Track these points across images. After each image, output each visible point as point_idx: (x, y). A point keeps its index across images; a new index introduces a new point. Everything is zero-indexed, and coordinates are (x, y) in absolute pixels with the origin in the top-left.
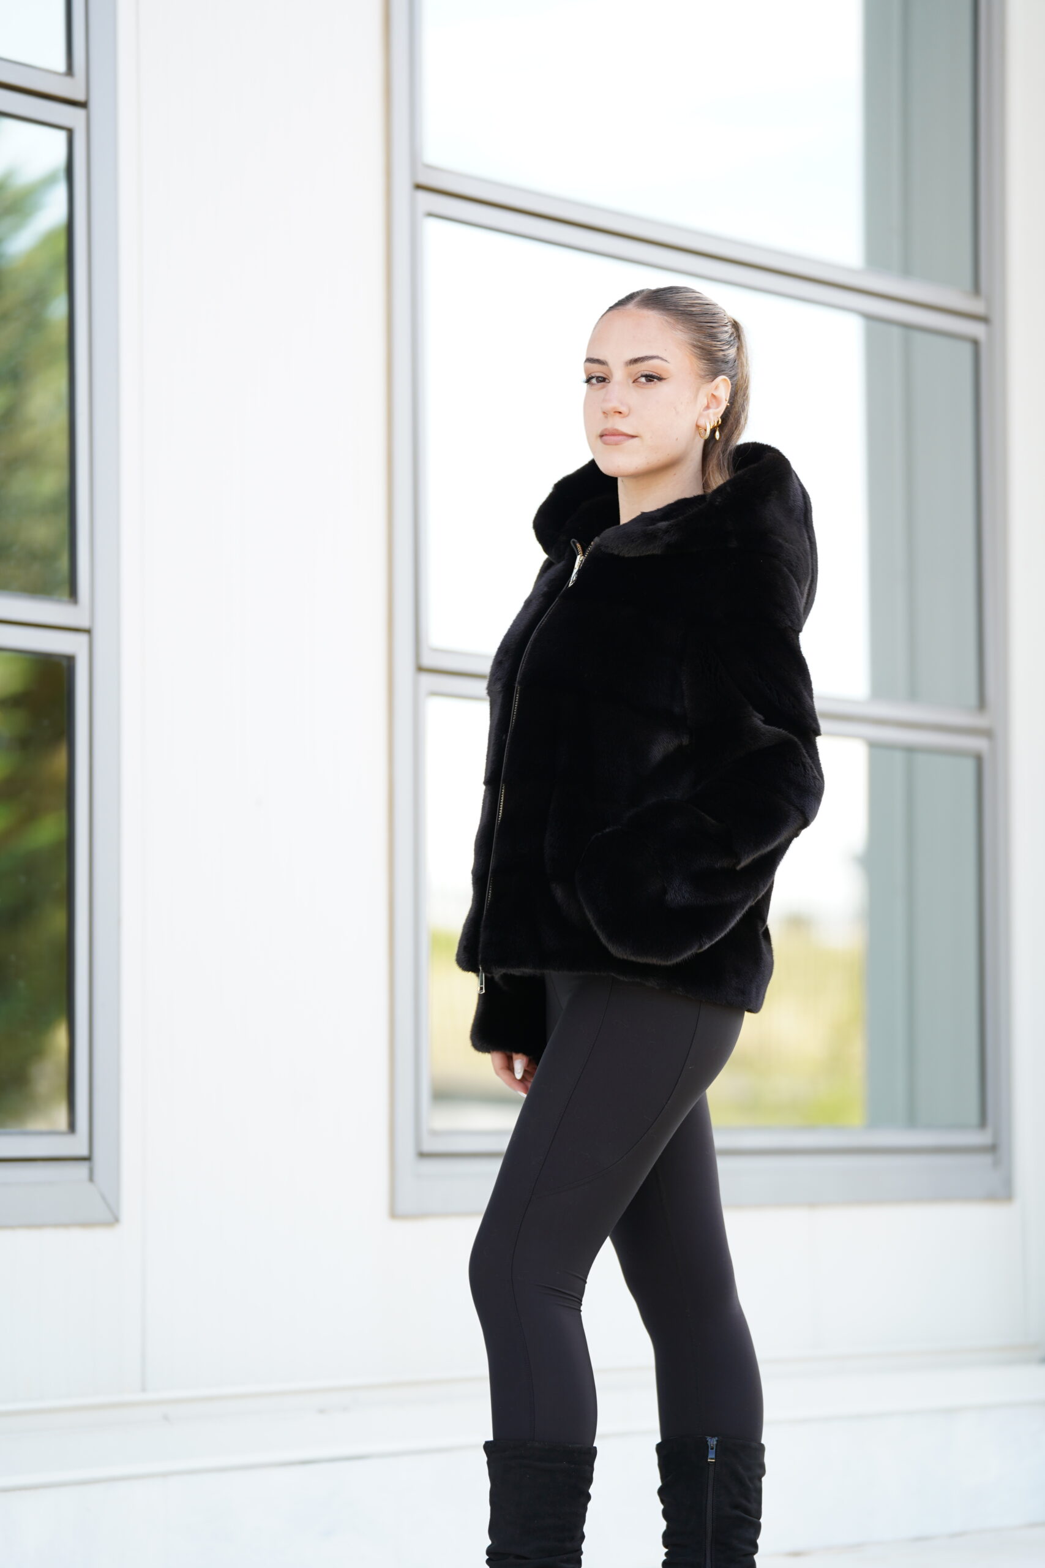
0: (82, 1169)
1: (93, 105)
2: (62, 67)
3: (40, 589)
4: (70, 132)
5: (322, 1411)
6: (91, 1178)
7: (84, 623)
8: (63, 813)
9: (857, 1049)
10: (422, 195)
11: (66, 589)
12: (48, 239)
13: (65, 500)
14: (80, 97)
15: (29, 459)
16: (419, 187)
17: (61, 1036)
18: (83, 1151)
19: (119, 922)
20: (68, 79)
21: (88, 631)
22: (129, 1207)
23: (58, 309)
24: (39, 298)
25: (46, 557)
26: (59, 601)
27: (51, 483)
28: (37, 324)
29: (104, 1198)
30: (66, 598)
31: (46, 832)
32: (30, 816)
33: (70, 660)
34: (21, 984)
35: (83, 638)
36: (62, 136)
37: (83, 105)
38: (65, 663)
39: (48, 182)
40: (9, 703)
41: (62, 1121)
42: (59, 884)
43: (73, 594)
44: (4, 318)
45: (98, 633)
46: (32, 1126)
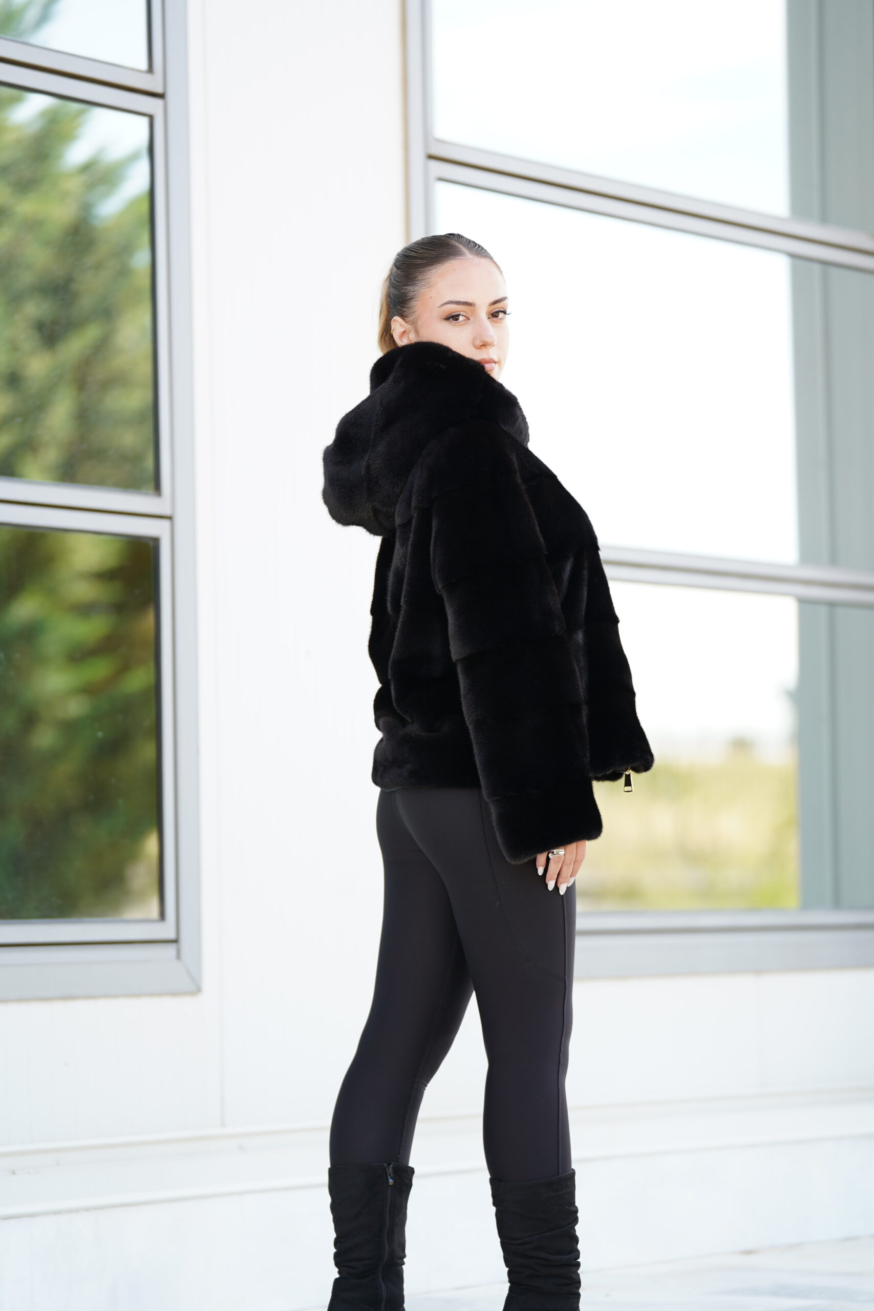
0: (171, 950)
1: (170, 96)
2: (144, 66)
3: (131, 484)
4: (151, 118)
6: (178, 956)
7: (166, 511)
8: (152, 664)
9: (792, 847)
10: (434, 164)
11: (152, 484)
12: (133, 203)
13: (150, 412)
14: (159, 89)
15: (118, 380)
16: (431, 157)
17: (151, 844)
18: (172, 935)
19: (198, 752)
20: (149, 76)
21: (170, 518)
22: (208, 980)
23: (141, 259)
24: (126, 250)
25: (135, 459)
26: (146, 494)
27: (136, 399)
28: (124, 272)
29: (188, 972)
30: (152, 491)
31: (137, 680)
32: (124, 668)
33: (156, 541)
34: (121, 802)
35: (166, 524)
36: (145, 121)
37: (161, 96)
38: (151, 543)
39: (133, 158)
40: (106, 576)
41: (154, 911)
42: (149, 722)
43: (158, 488)
44: (98, 267)
45: (178, 520)
46: (130, 915)
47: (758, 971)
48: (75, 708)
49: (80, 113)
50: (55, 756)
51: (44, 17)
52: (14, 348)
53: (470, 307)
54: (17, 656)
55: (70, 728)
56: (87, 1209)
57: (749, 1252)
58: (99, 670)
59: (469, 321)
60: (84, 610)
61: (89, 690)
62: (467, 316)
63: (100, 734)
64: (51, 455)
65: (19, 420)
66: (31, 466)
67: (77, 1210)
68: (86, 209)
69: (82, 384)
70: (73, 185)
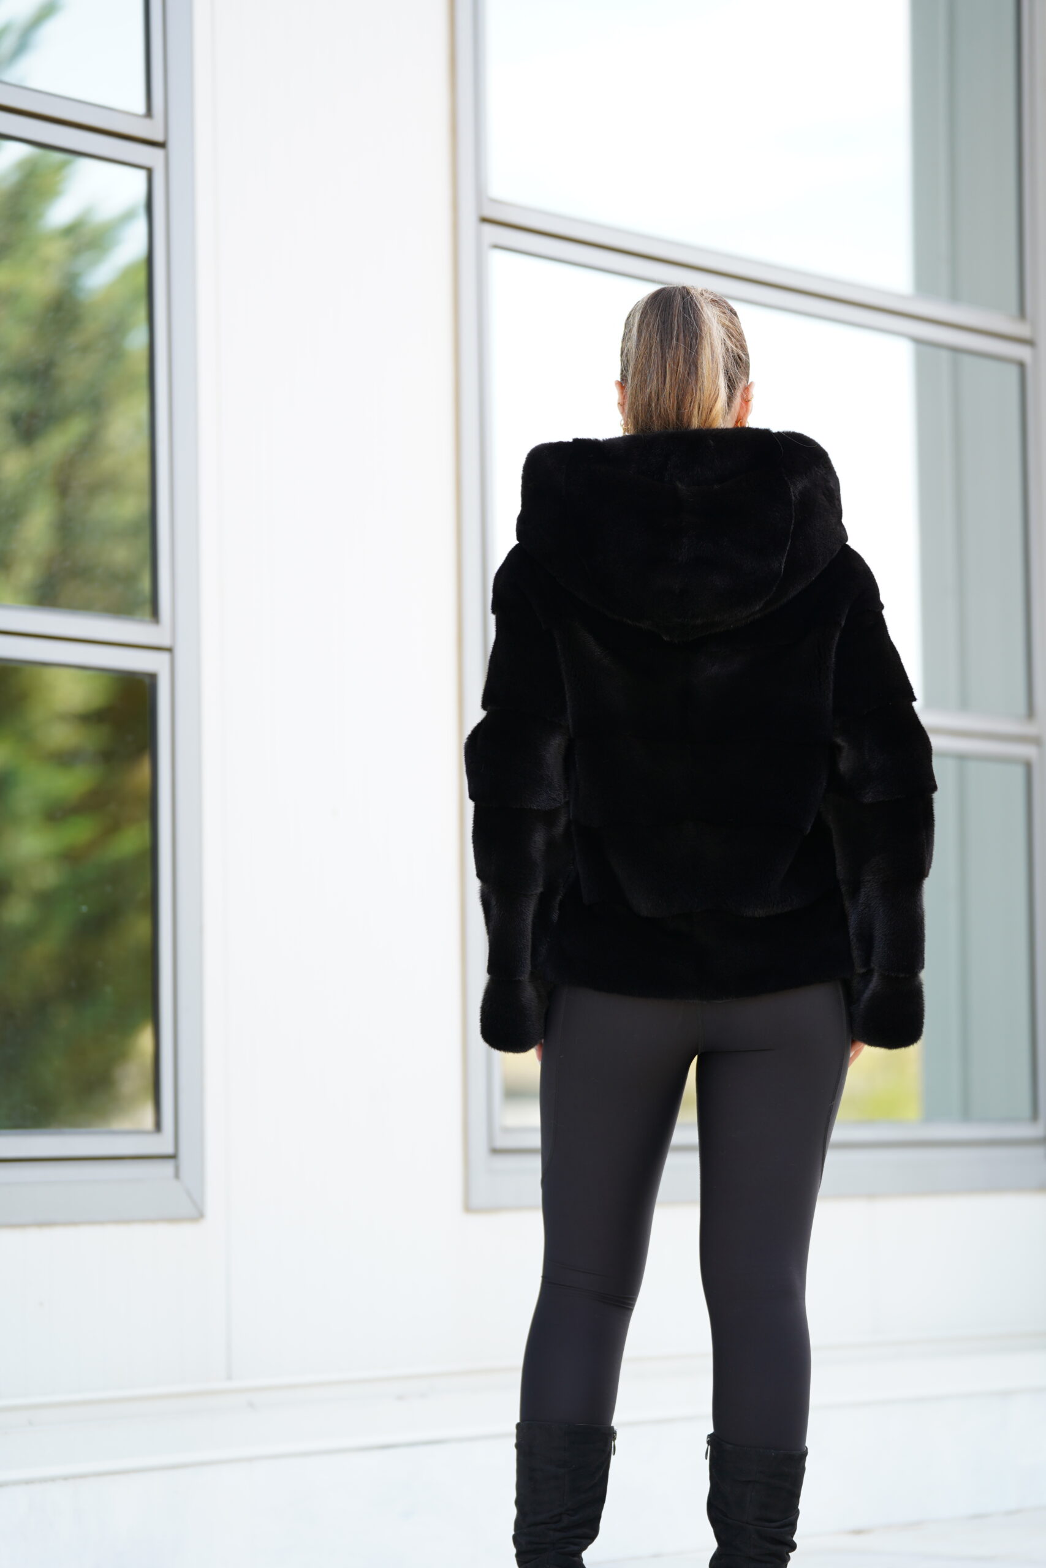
0: (168, 1168)
1: (172, 145)
2: (141, 109)
3: (122, 609)
4: (150, 172)
5: (400, 1398)
6: (177, 1175)
7: (166, 642)
8: (147, 825)
10: (488, 228)
11: (148, 609)
12: (127, 273)
13: (147, 523)
14: (159, 137)
15: (108, 484)
16: (485, 220)
17: (145, 1040)
18: (169, 1149)
20: (147, 121)
21: (169, 650)
22: (213, 1203)
23: (137, 340)
24: (117, 330)
25: (128, 578)
26: (142, 621)
27: (130, 507)
28: (115, 354)
29: (188, 1192)
30: (148, 618)
31: (129, 842)
32: (113, 828)
33: (152, 678)
34: (108, 989)
35: (164, 657)
36: (142, 175)
37: (161, 145)
38: (147, 681)
39: (127, 217)
40: (91, 718)
41: (149, 1121)
42: (143, 893)
43: (155, 614)
44: (85, 349)
45: (179, 652)
46: (119, 1124)
47: (871, 1196)
48: (48, 877)
49: (63, 165)
50: (29, 933)
55: (46, 900)
56: (66, 1478)
57: (858, 1532)
58: (80, 832)
60: (64, 759)
61: (70, 857)
63: (84, 909)
64: (27, 573)
66: (3, 587)
67: (53, 1479)
68: (72, 280)
69: (63, 488)
70: (54, 250)
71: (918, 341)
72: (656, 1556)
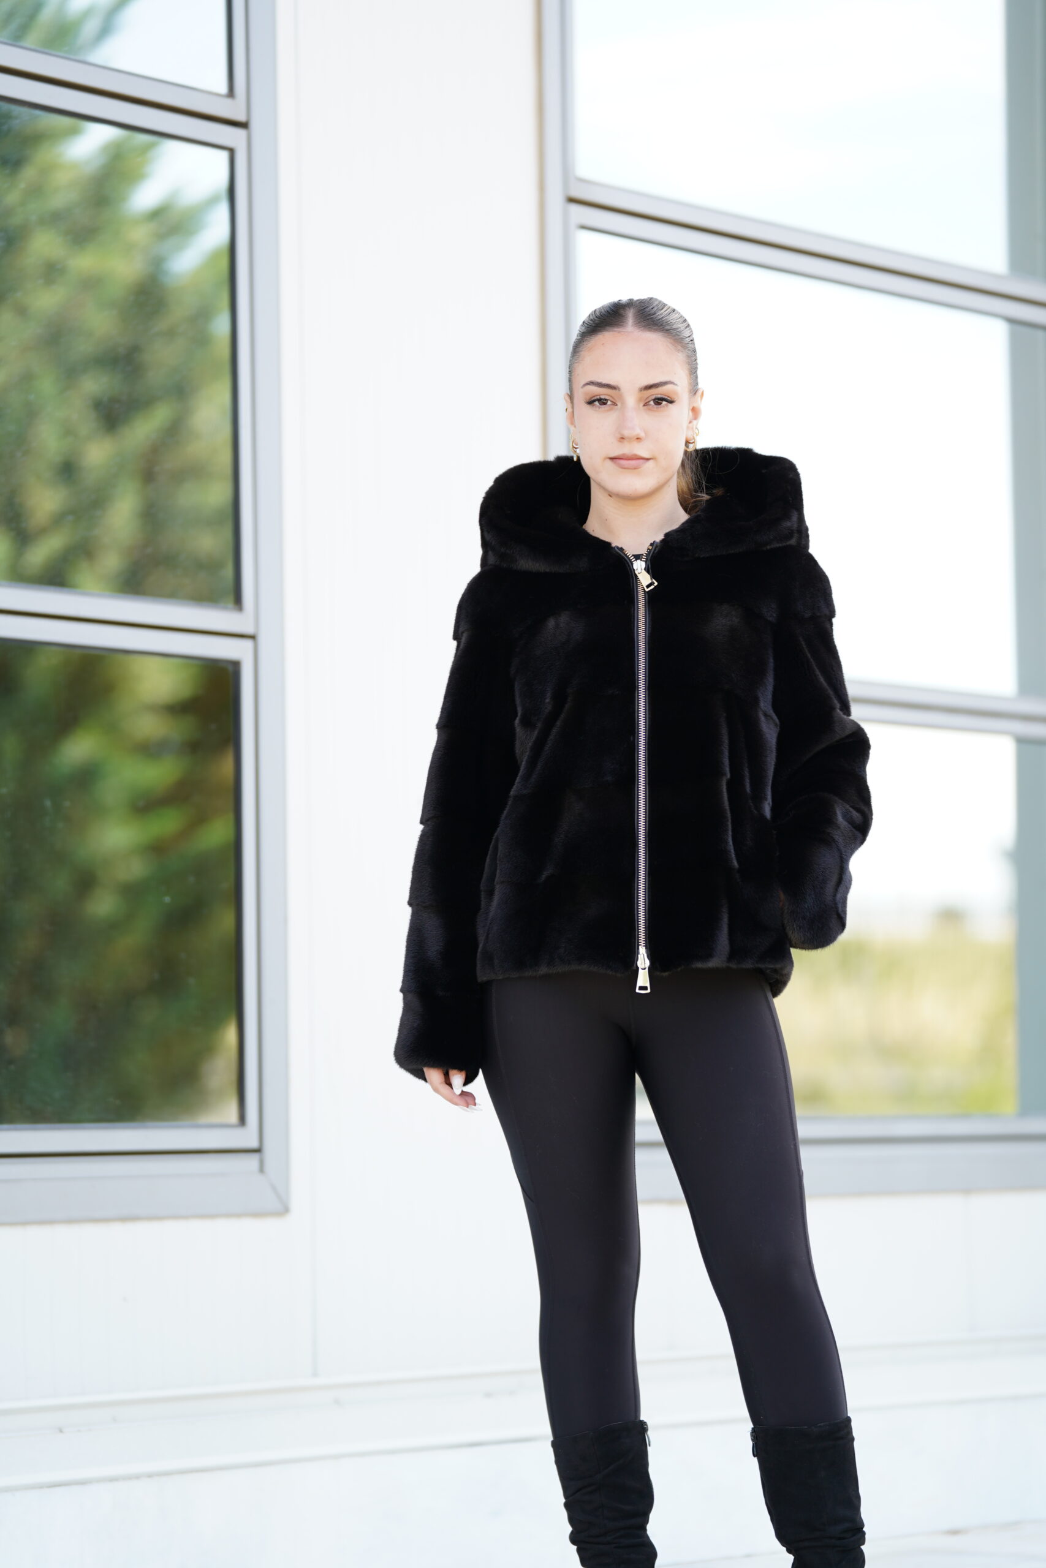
0: (252, 1161)
1: (254, 125)
2: (223, 89)
3: (206, 597)
4: (232, 152)
5: (488, 1395)
6: (262, 1170)
7: (249, 630)
8: (231, 816)
9: (1009, 1040)
10: (575, 209)
11: (231, 598)
12: (214, 256)
13: (230, 511)
14: (241, 117)
15: (196, 472)
16: (572, 200)
17: (230, 1035)
18: (254, 1144)
19: (285, 920)
20: (229, 101)
21: (252, 637)
22: (298, 1198)
23: (221, 326)
24: (203, 315)
25: (210, 566)
26: (225, 608)
27: (216, 495)
28: (202, 340)
29: (274, 1188)
30: (231, 605)
31: (215, 834)
32: (199, 820)
33: (236, 665)
34: (192, 981)
35: (248, 644)
36: (224, 155)
37: (244, 125)
38: (230, 668)
39: (212, 201)
40: (179, 709)
41: (233, 1116)
42: (227, 885)
43: (238, 600)
44: (170, 334)
45: (262, 639)
46: (204, 1120)
47: (967, 1191)
48: (136, 869)
49: (149, 147)
50: (114, 926)
51: (106, 30)
52: (68, 431)
53: (614, 391)
54: (67, 804)
55: (133, 892)
56: (150, 1476)
57: (955, 1532)
58: (167, 823)
59: (616, 407)
60: (149, 750)
61: (157, 849)
62: (614, 401)
63: (167, 899)
64: (112, 561)
65: (70, 518)
66: (85, 574)
67: (137, 1477)
68: (157, 264)
69: (148, 475)
70: (140, 234)
71: (1011, 321)
72: (748, 1556)
